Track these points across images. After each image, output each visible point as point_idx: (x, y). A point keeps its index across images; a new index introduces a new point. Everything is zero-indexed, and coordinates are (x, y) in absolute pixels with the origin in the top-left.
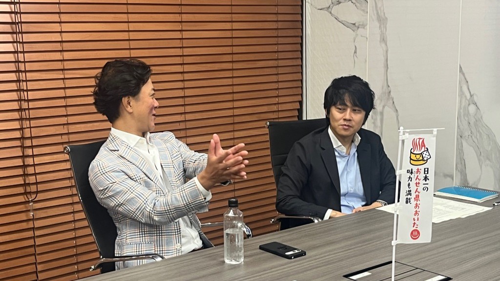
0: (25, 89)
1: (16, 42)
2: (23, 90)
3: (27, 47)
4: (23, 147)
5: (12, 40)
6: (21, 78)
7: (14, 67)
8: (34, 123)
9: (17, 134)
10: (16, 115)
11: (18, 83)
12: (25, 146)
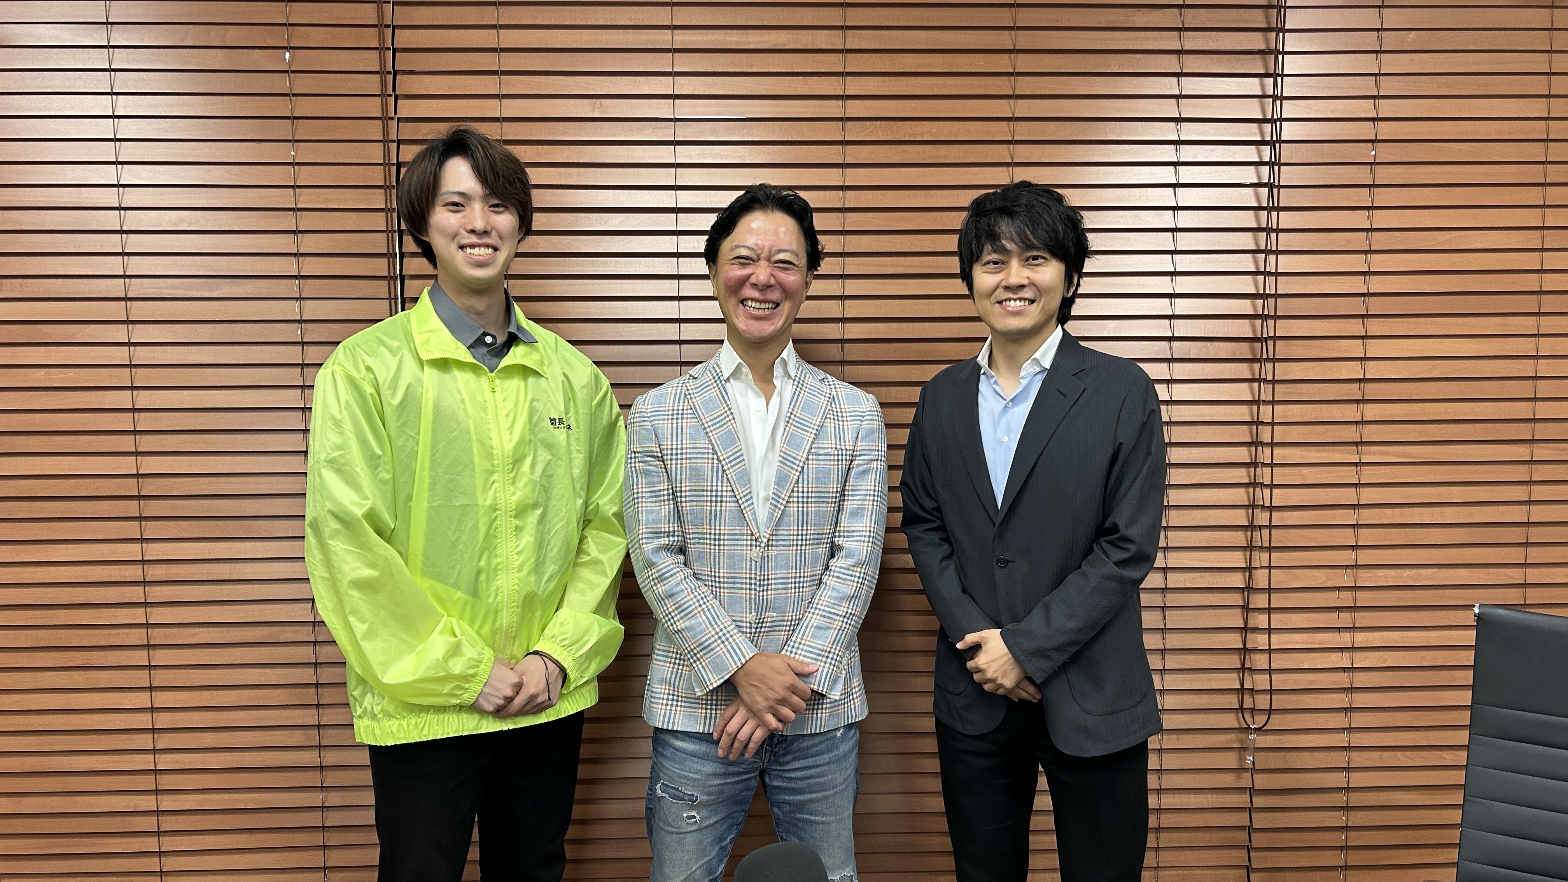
0: (1267, 481)
1: (1259, 380)
2: (1262, 485)
3: (1281, 392)
4: (1246, 608)
5: (1250, 377)
6: (1260, 460)
7: (1248, 433)
8: (1278, 558)
9: (1238, 580)
10: (1239, 538)
11: (1252, 470)
12: (1251, 606)
